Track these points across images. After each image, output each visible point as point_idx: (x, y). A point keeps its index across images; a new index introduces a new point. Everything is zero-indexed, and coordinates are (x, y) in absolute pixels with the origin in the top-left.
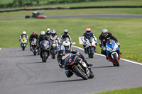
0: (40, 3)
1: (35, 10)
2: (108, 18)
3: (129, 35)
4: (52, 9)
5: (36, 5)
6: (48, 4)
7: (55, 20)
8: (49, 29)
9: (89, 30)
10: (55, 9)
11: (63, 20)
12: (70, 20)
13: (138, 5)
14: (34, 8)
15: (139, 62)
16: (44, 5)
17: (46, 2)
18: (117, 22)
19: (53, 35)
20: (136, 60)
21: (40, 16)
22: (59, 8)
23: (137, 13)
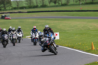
0: (7, 8)
1: (3, 13)
2: (53, 19)
3: (68, 30)
4: (15, 13)
5: (3, 10)
6: (12, 9)
7: (17, 21)
8: (11, 27)
9: (35, 27)
10: (17, 12)
11: (22, 20)
12: (27, 20)
13: (74, 10)
14: (3, 12)
15: (75, 49)
16: (9, 10)
17: (11, 8)
18: (60, 21)
19: (13, 31)
20: (72, 47)
21: (7, 17)
22: (20, 12)
23: (73, 15)
